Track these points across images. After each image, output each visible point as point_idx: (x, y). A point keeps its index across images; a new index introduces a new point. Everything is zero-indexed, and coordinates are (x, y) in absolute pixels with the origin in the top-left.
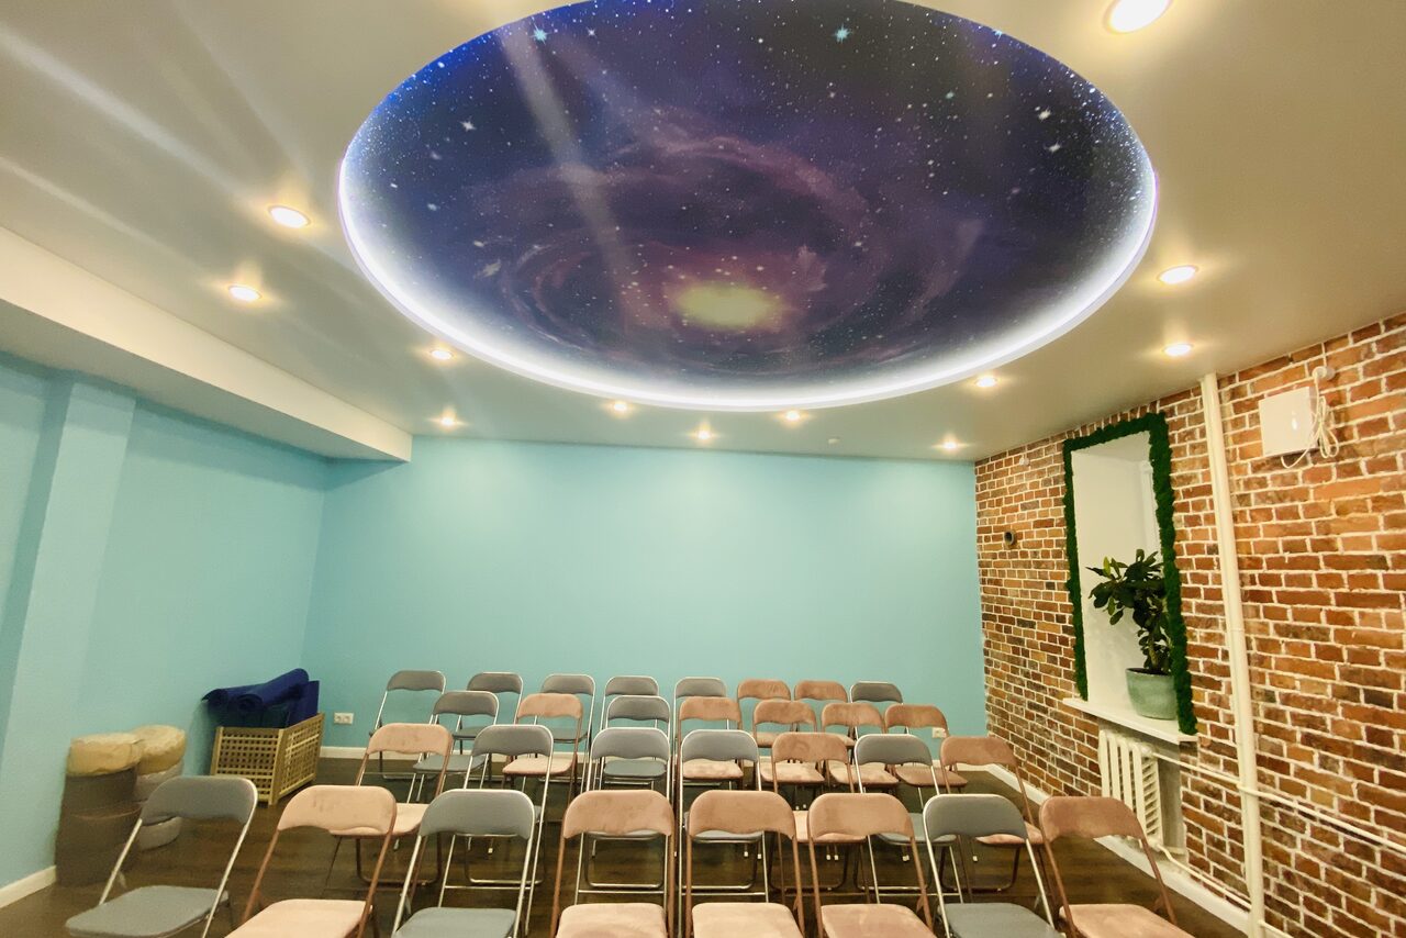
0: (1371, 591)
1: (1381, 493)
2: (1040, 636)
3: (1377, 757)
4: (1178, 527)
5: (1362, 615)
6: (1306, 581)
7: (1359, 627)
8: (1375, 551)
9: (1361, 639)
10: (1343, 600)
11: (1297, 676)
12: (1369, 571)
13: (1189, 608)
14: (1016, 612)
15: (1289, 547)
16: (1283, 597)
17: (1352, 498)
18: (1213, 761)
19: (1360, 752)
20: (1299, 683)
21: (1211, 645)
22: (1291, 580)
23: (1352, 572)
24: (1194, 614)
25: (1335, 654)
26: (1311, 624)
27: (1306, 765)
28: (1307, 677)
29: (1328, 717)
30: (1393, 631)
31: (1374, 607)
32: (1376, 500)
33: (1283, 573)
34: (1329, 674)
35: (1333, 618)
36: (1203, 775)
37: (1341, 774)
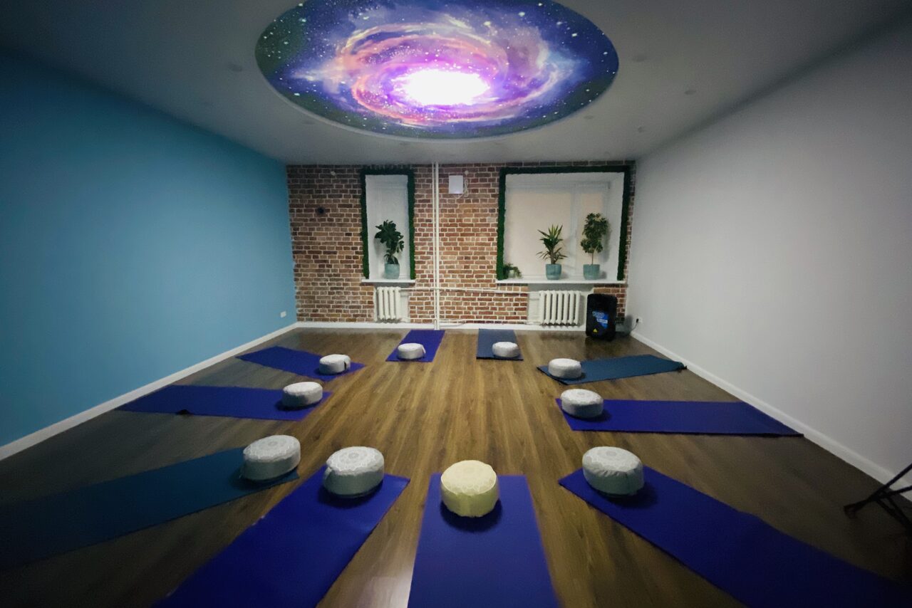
0: (469, 232)
1: (474, 208)
2: (340, 257)
3: (465, 272)
4: (416, 212)
5: (466, 238)
6: (453, 230)
7: (465, 241)
8: (471, 223)
9: (465, 244)
10: (462, 235)
12: (469, 227)
13: (417, 240)
14: (323, 248)
15: (450, 221)
16: (447, 235)
17: (468, 208)
18: (420, 285)
19: (462, 272)
20: (449, 257)
21: (423, 251)
22: (450, 230)
23: (465, 228)
24: (419, 241)
25: (458, 249)
26: (453, 242)
27: (448, 278)
28: (451, 255)
29: (455, 265)
30: (472, 242)
31: (469, 236)
32: (473, 210)
33: (448, 228)
34: (456, 254)
35: (459, 239)
36: (418, 291)
37: (458, 278)
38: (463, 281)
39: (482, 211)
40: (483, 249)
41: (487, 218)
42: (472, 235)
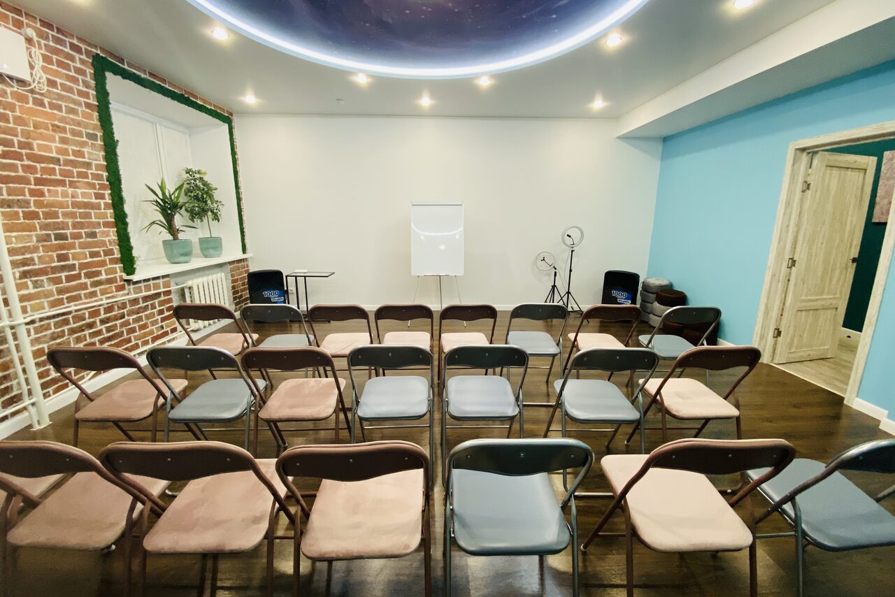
0: (53, 177)
1: (56, 123)
3: (63, 268)
5: (49, 190)
7: (48, 198)
8: (54, 155)
9: (50, 205)
10: (39, 182)
11: (14, 234)
12: (52, 166)
17: (42, 120)
19: (54, 270)
23: (43, 165)
25: (35, 215)
26: (20, 198)
28: (20, 233)
30: (64, 200)
31: (54, 186)
32: (53, 125)
34: (33, 229)
35: (33, 193)
37: (46, 287)
38: (60, 292)
39: (73, 132)
40: (88, 216)
42: (62, 183)
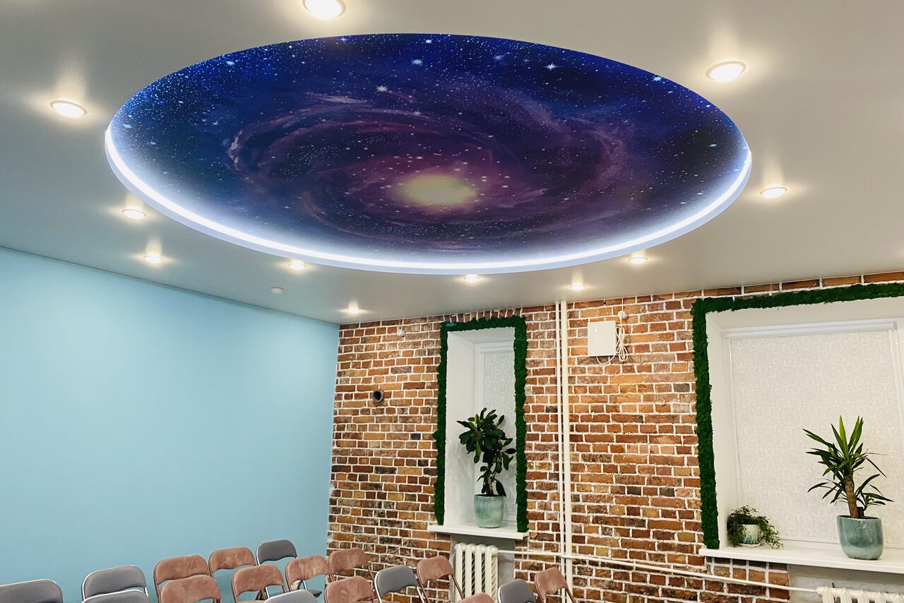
0: (634, 434)
1: (643, 383)
2: (399, 479)
3: (632, 522)
5: (629, 447)
6: (601, 429)
7: (627, 454)
9: (628, 460)
11: (593, 484)
12: (634, 423)
14: (376, 461)
15: (594, 409)
16: (589, 439)
17: (629, 384)
19: (623, 522)
20: (594, 489)
21: (543, 471)
22: (593, 429)
23: (625, 424)
26: (602, 453)
27: (594, 535)
28: (599, 484)
29: (608, 505)
30: (643, 455)
31: (635, 442)
32: (640, 386)
33: (590, 424)
34: (609, 480)
36: (531, 557)
38: (625, 544)
39: (660, 389)
40: (668, 471)
41: (671, 403)
42: (643, 439)
